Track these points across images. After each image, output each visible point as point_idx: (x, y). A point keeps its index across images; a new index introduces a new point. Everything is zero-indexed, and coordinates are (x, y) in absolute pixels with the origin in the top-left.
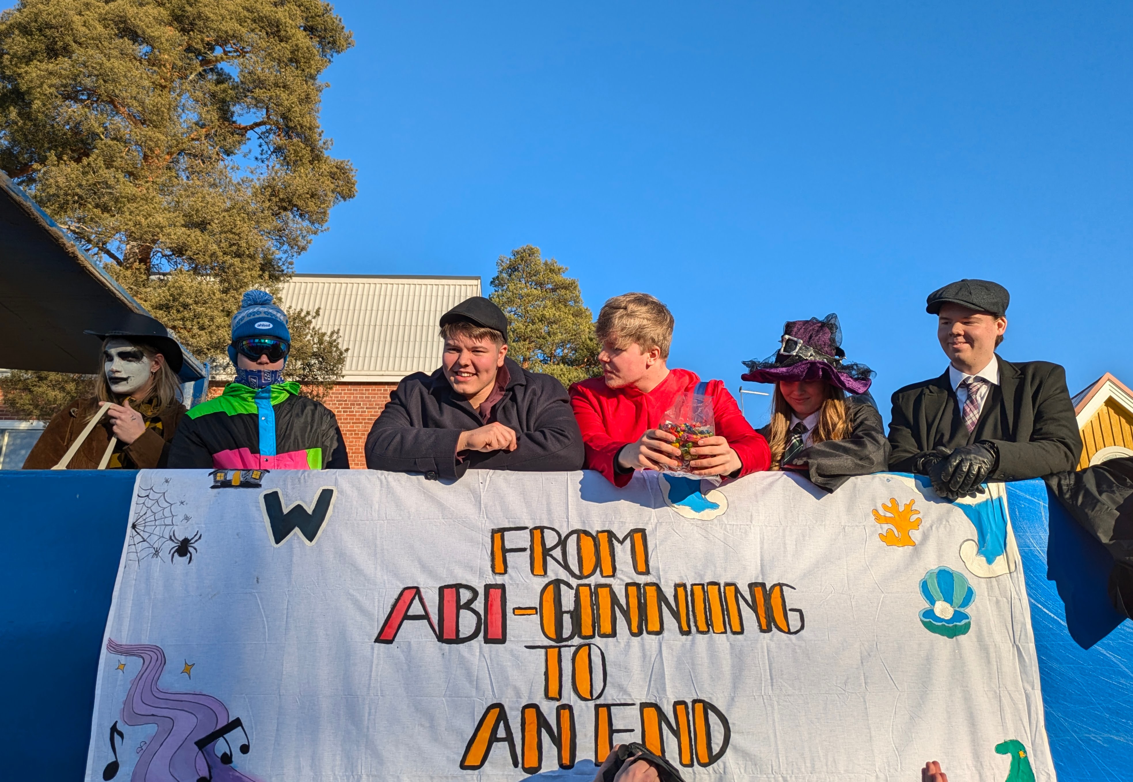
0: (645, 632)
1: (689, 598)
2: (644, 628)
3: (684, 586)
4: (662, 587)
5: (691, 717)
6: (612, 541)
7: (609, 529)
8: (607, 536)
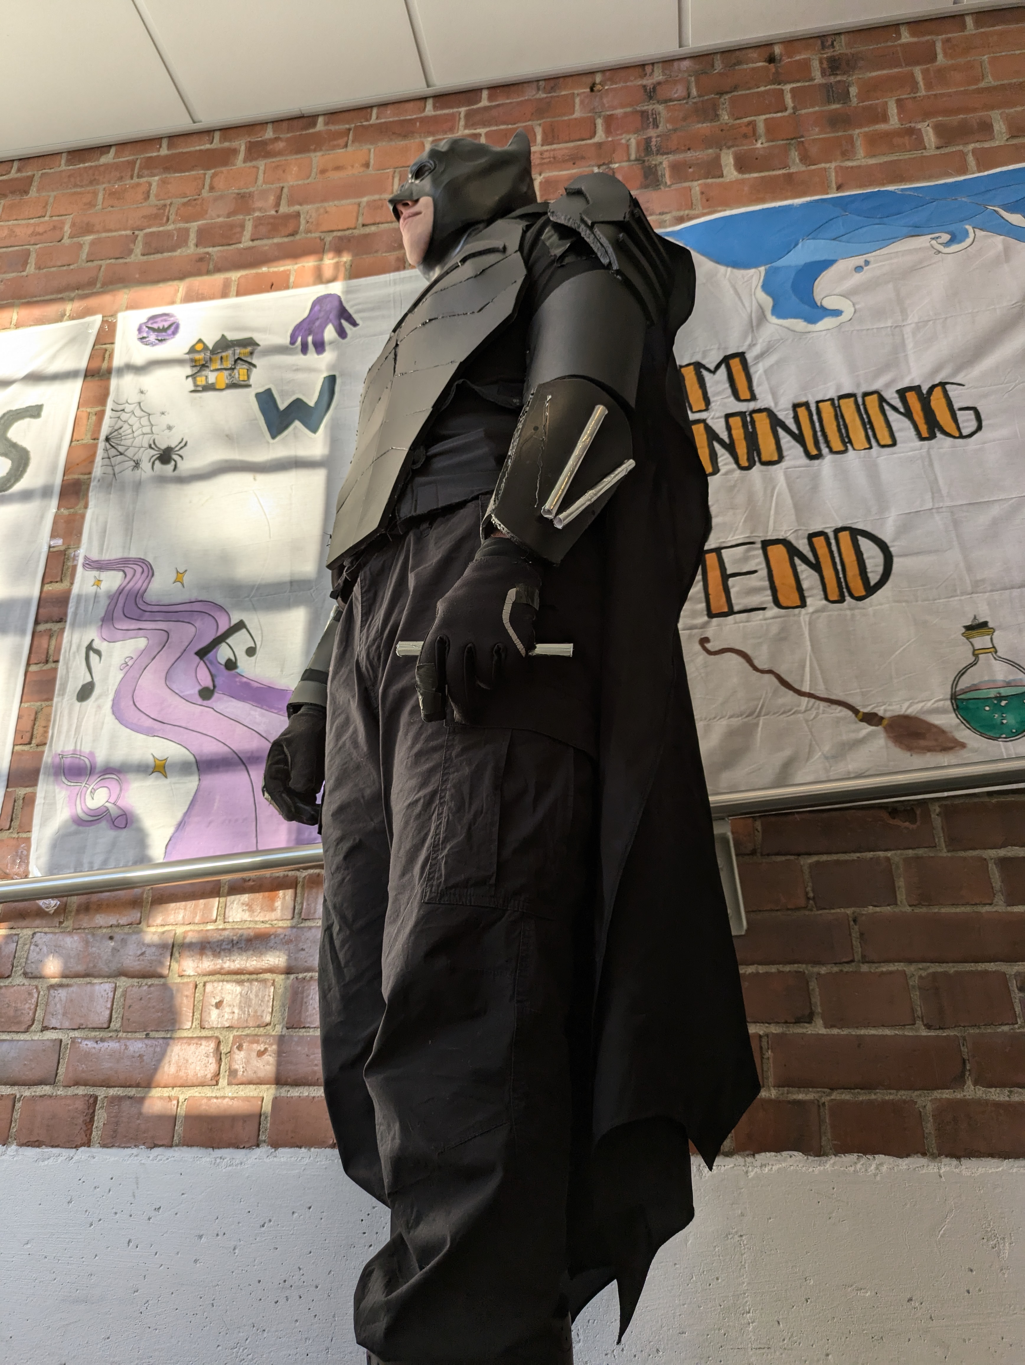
0: (758, 464)
1: (815, 417)
2: (756, 459)
3: (806, 405)
4: (775, 411)
5: (834, 548)
6: (701, 372)
7: (695, 361)
8: (693, 369)
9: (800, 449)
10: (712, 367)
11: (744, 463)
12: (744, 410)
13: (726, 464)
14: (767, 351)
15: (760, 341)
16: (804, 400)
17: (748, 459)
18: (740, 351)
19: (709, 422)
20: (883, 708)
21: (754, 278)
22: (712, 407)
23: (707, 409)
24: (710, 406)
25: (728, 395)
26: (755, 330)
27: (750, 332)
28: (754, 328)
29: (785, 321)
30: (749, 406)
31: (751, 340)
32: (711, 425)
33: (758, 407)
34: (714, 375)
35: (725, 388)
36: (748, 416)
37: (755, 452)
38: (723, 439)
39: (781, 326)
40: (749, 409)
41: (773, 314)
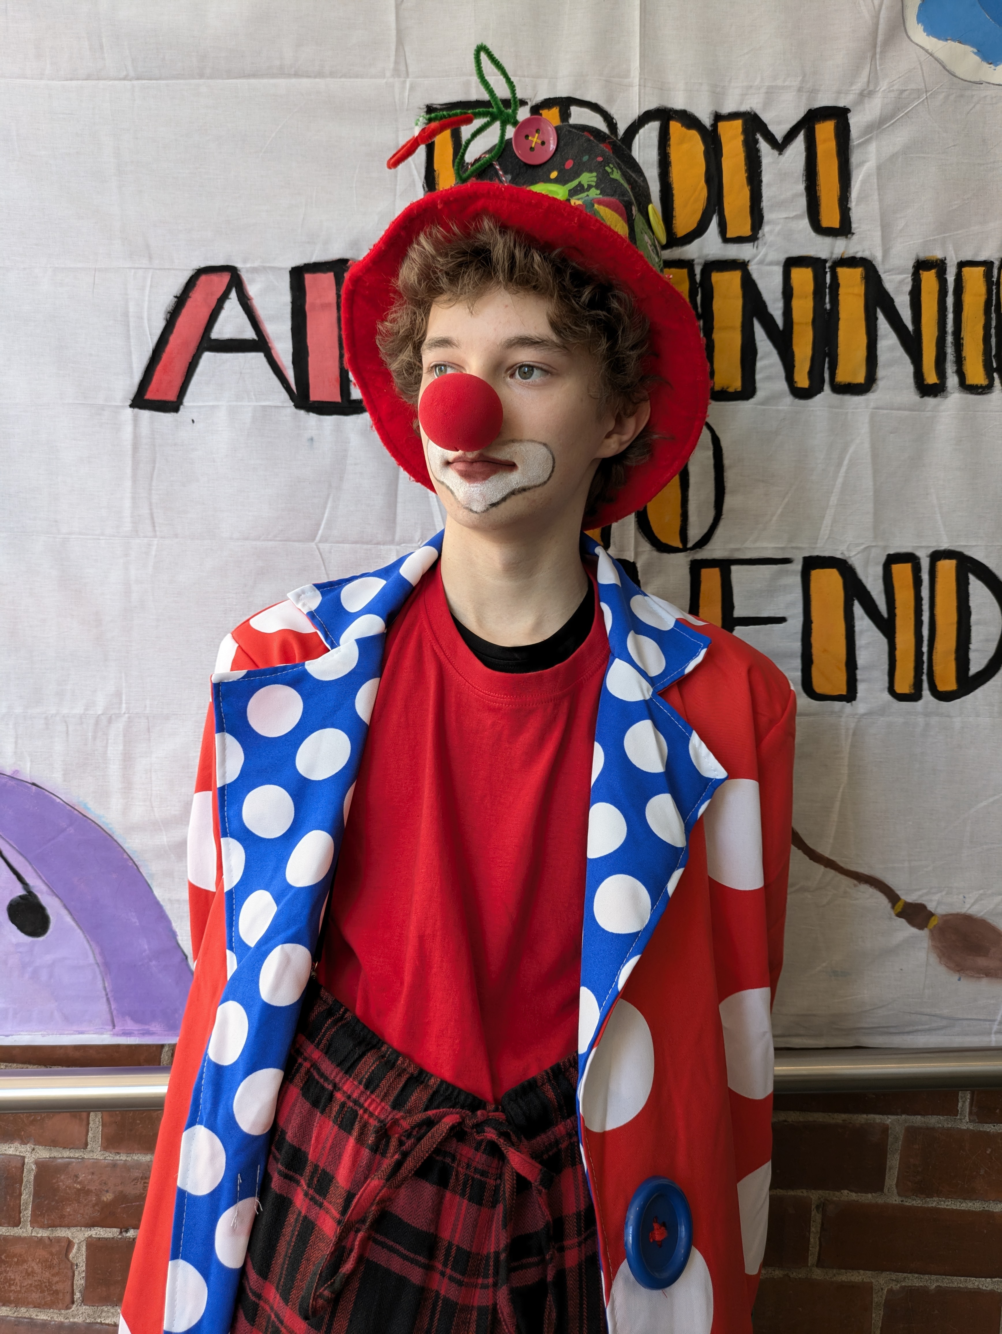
0: (827, 387)
1: (950, 300)
2: (827, 376)
3: (939, 266)
4: (880, 269)
5: (925, 593)
6: (757, 142)
7: (749, 110)
8: (740, 130)
9: (910, 369)
10: (779, 132)
11: (803, 381)
12: (823, 255)
13: (769, 378)
14: (892, 117)
15: (883, 85)
16: (938, 254)
17: (811, 373)
18: (841, 104)
19: (752, 268)
20: (936, 897)
22: (764, 235)
23: (752, 238)
24: (760, 232)
25: (798, 213)
26: (878, 56)
27: (869, 60)
28: (878, 50)
29: (941, 43)
30: (833, 247)
31: (866, 80)
32: (755, 276)
33: (850, 253)
34: (780, 154)
35: (796, 196)
36: (827, 270)
37: (827, 360)
38: (771, 317)
39: (931, 55)
40: (832, 253)
41: (919, 20)
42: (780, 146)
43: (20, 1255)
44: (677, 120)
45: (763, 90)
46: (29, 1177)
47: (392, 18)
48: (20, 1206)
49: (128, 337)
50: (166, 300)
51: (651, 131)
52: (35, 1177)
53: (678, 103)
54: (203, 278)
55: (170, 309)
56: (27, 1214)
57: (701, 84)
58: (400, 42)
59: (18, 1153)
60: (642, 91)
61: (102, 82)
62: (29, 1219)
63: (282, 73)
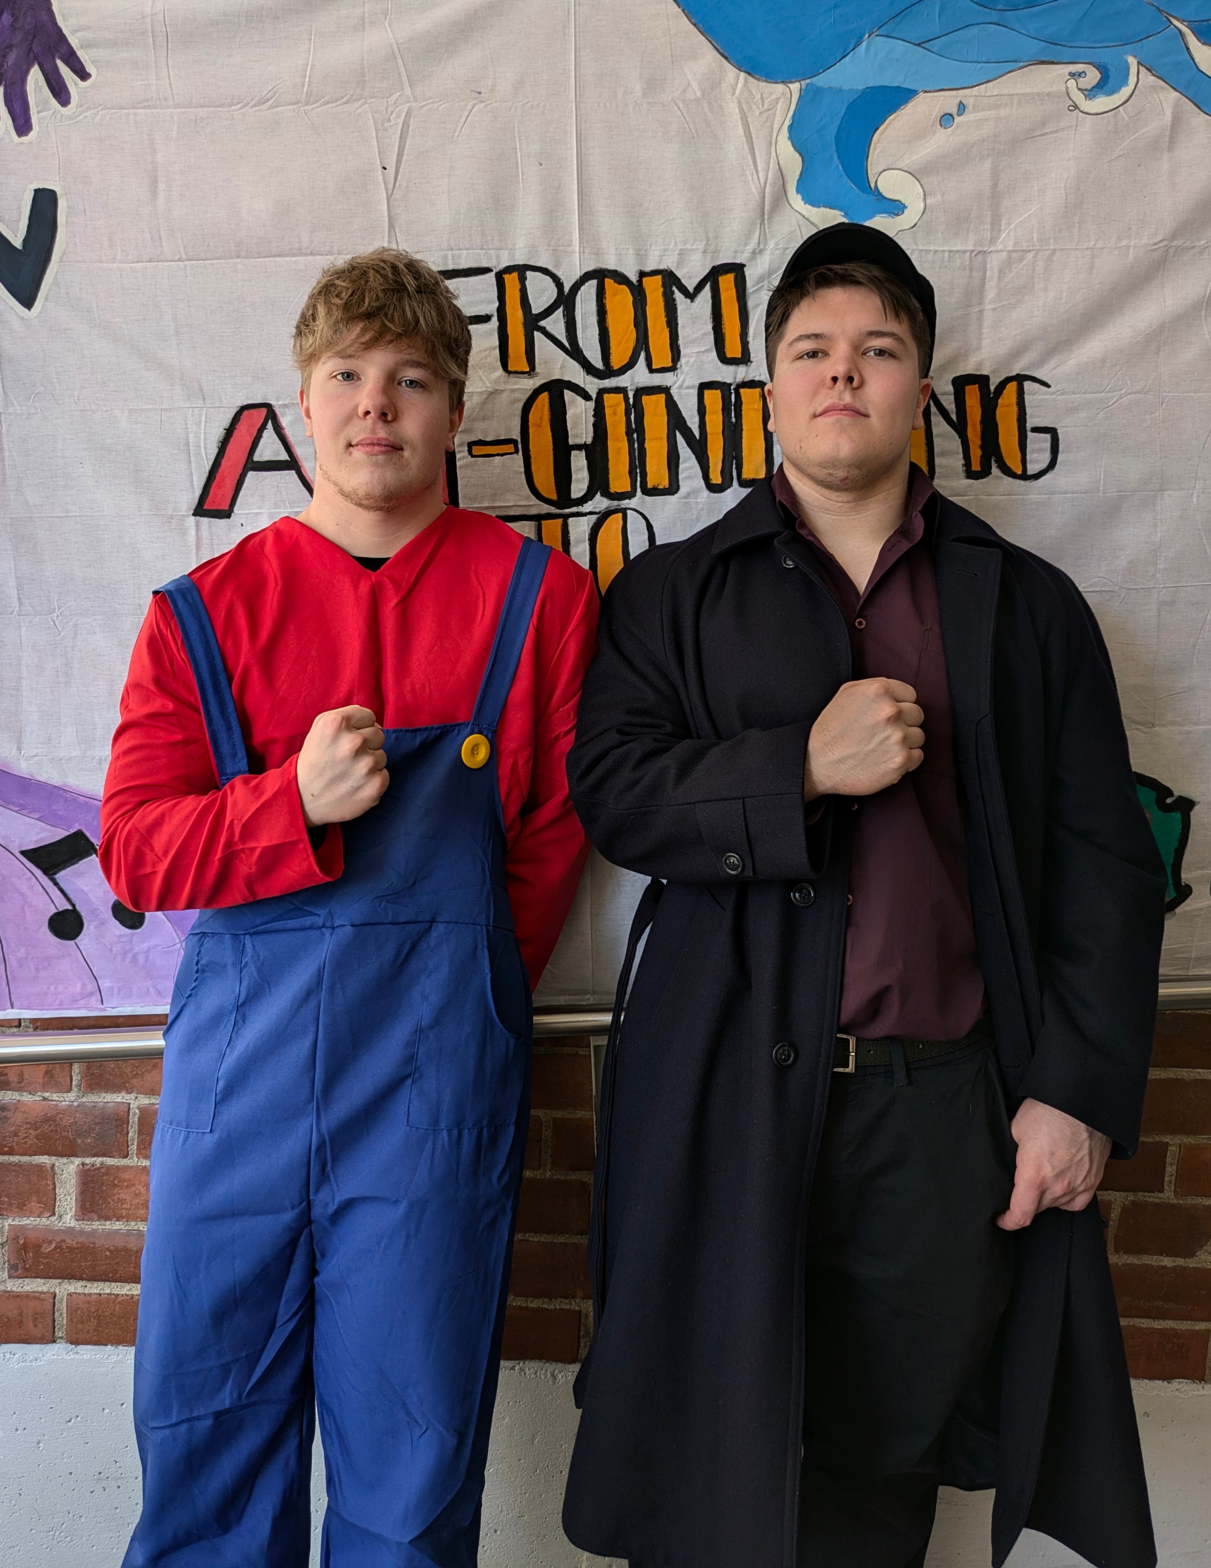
0: (735, 482)
2: (734, 474)
6: (673, 293)
7: (666, 268)
8: (660, 283)
10: (690, 284)
11: (716, 478)
12: (728, 381)
13: (689, 477)
15: (771, 245)
17: (722, 472)
18: (738, 261)
19: (673, 391)
21: (780, 104)
22: (681, 366)
23: (673, 369)
24: (679, 363)
25: (707, 347)
26: (766, 222)
27: (758, 226)
28: (766, 217)
29: (815, 210)
30: (736, 374)
31: (756, 241)
32: (676, 398)
33: (750, 377)
34: (692, 302)
35: (705, 334)
36: (732, 391)
37: (734, 461)
38: (690, 429)
39: (807, 219)
40: (735, 378)
41: (798, 192)
42: (691, 296)
43: (130, 1180)
44: (610, 278)
45: (676, 252)
46: (134, 1119)
47: (385, 207)
48: (128, 1142)
49: (190, 462)
50: (217, 432)
51: (590, 289)
52: (139, 1118)
53: (611, 264)
54: (246, 413)
55: (221, 439)
56: (133, 1148)
57: (628, 249)
58: (391, 226)
59: (124, 1101)
60: (582, 257)
61: (161, 263)
62: (135, 1152)
63: (300, 253)
